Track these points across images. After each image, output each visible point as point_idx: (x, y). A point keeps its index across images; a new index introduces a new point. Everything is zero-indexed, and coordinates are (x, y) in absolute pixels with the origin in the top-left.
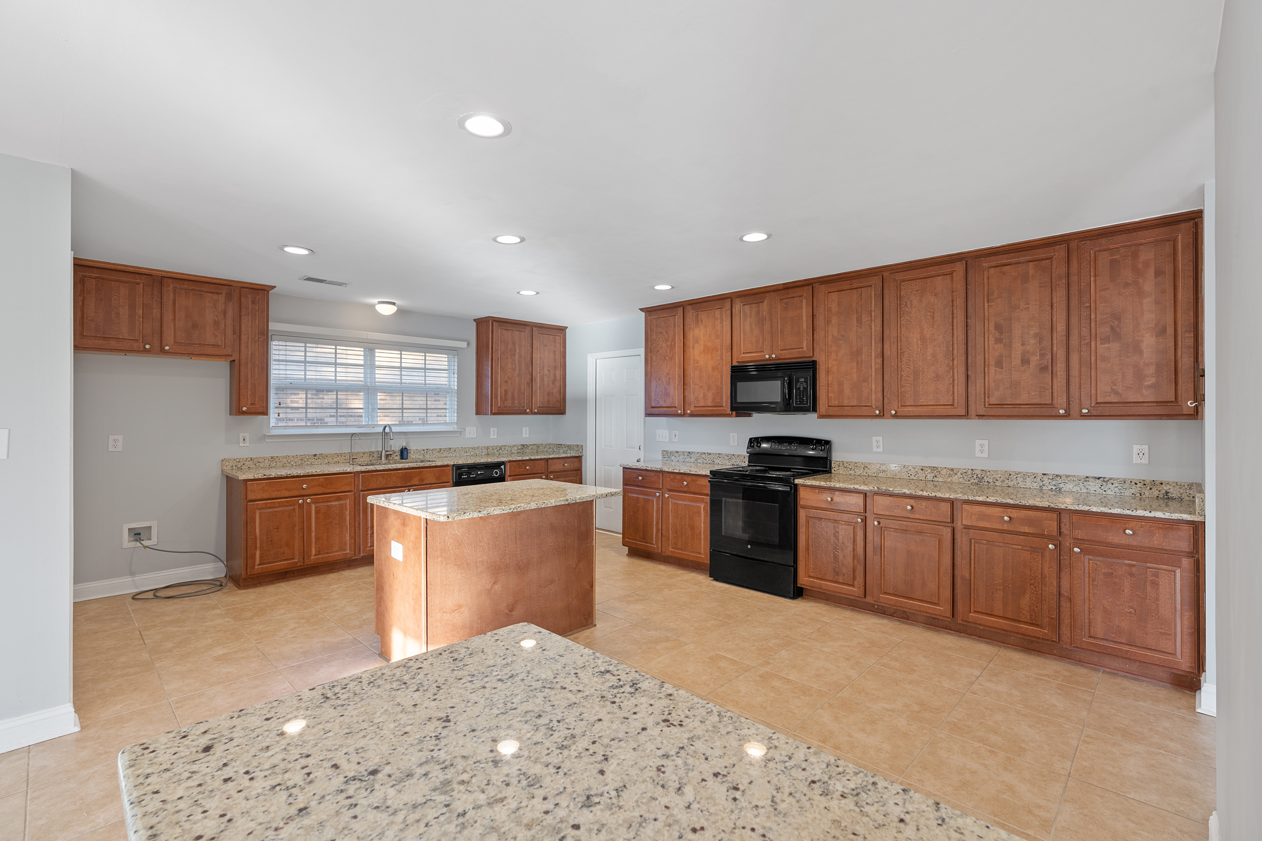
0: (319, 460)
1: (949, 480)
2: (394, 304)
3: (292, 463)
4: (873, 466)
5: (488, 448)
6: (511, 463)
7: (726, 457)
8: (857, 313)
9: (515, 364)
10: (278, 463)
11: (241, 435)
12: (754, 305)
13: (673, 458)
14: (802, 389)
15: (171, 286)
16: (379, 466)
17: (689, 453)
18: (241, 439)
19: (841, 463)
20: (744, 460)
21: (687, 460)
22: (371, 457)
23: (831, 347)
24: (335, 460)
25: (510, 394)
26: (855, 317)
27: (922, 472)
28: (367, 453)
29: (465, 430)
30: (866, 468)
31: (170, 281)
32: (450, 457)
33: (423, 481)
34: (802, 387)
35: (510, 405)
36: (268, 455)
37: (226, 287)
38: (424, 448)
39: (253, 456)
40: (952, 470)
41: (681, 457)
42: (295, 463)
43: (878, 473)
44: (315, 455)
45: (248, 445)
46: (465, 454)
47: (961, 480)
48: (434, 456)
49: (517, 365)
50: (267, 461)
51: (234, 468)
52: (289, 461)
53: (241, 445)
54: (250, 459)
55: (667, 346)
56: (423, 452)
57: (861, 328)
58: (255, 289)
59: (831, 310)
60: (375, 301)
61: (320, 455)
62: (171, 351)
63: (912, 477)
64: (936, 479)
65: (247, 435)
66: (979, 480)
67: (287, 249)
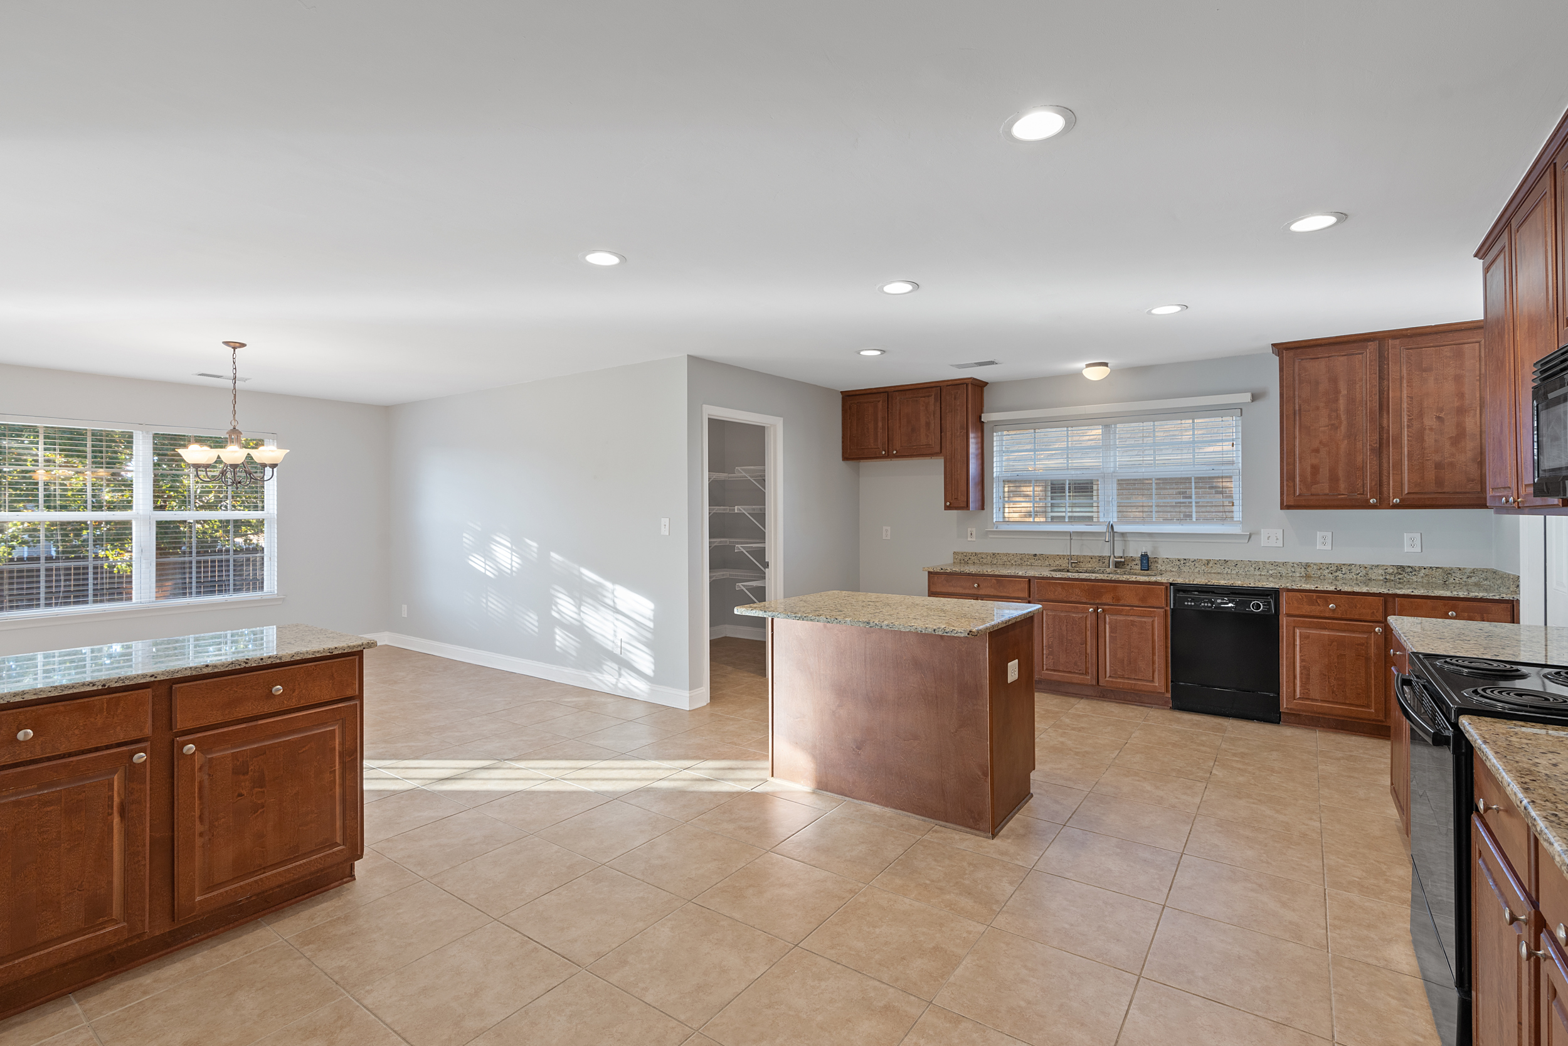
0: (1040, 561)
2: (1106, 365)
3: (1012, 562)
5: (1307, 566)
6: (1291, 594)
9: (1338, 417)
10: (999, 560)
11: (969, 529)
15: (898, 398)
16: (1102, 575)
18: (969, 534)
22: (1101, 563)
24: (1057, 563)
25: (1324, 473)
28: (1095, 557)
29: (1258, 533)
31: (897, 393)
32: (1227, 573)
33: (1118, 599)
35: (1327, 491)
36: (991, 551)
37: (934, 389)
38: (1179, 557)
39: (978, 551)
42: (1015, 562)
44: (1035, 555)
45: (974, 539)
46: (1258, 573)
48: (1197, 570)
49: (1343, 417)
50: (989, 557)
51: (962, 561)
52: (1009, 559)
53: (969, 539)
54: (974, 554)
56: (1178, 563)
58: (956, 385)
60: (1082, 365)
61: (1040, 555)
62: (898, 454)
65: (974, 530)
67: (862, 353)
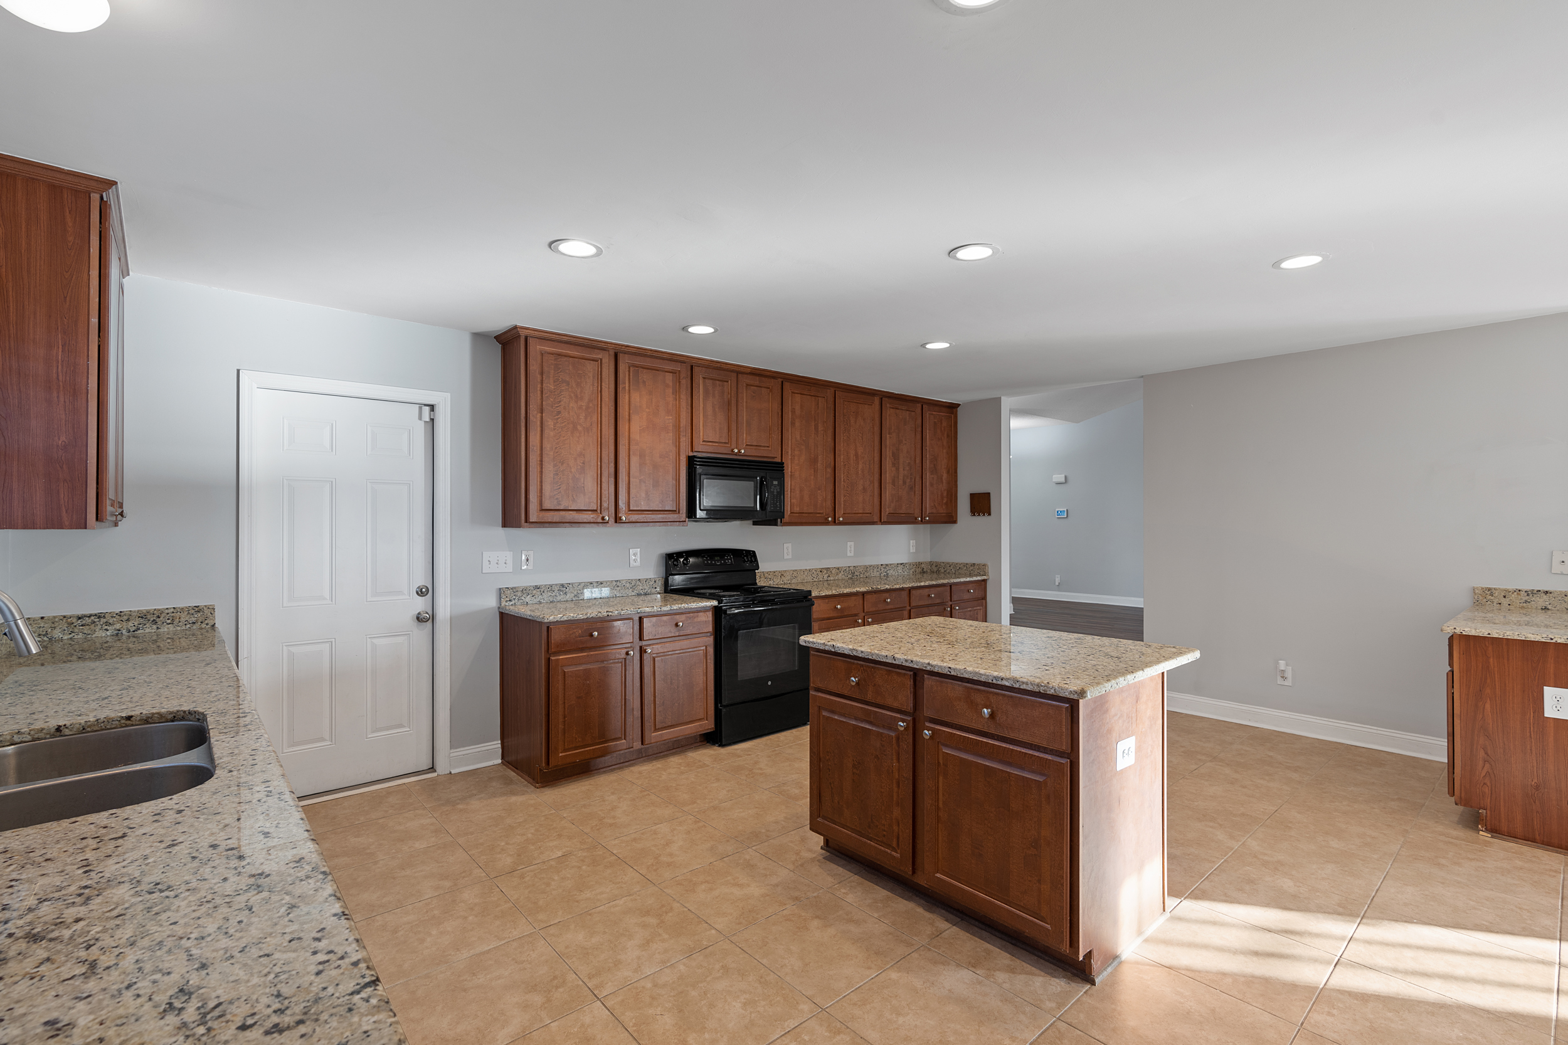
1: (837, 578)
4: (788, 573)
7: (628, 585)
8: (815, 420)
12: (718, 382)
13: (528, 599)
14: (775, 493)
17: (563, 585)
19: (762, 574)
20: (655, 586)
21: (559, 598)
23: (794, 450)
26: (813, 424)
27: (821, 573)
30: (782, 577)
34: (775, 491)
40: (838, 569)
41: (545, 595)
43: (791, 580)
47: (843, 576)
55: (580, 408)
57: (818, 436)
59: (795, 412)
63: (815, 579)
64: (829, 579)
66: (853, 574)
